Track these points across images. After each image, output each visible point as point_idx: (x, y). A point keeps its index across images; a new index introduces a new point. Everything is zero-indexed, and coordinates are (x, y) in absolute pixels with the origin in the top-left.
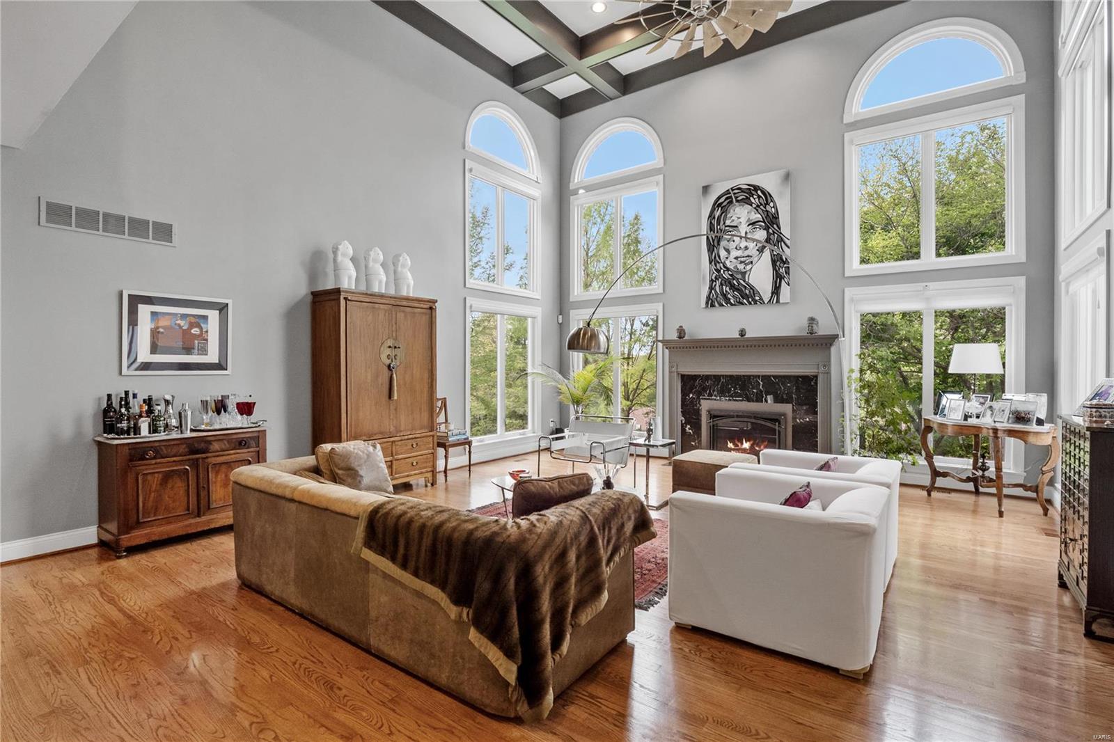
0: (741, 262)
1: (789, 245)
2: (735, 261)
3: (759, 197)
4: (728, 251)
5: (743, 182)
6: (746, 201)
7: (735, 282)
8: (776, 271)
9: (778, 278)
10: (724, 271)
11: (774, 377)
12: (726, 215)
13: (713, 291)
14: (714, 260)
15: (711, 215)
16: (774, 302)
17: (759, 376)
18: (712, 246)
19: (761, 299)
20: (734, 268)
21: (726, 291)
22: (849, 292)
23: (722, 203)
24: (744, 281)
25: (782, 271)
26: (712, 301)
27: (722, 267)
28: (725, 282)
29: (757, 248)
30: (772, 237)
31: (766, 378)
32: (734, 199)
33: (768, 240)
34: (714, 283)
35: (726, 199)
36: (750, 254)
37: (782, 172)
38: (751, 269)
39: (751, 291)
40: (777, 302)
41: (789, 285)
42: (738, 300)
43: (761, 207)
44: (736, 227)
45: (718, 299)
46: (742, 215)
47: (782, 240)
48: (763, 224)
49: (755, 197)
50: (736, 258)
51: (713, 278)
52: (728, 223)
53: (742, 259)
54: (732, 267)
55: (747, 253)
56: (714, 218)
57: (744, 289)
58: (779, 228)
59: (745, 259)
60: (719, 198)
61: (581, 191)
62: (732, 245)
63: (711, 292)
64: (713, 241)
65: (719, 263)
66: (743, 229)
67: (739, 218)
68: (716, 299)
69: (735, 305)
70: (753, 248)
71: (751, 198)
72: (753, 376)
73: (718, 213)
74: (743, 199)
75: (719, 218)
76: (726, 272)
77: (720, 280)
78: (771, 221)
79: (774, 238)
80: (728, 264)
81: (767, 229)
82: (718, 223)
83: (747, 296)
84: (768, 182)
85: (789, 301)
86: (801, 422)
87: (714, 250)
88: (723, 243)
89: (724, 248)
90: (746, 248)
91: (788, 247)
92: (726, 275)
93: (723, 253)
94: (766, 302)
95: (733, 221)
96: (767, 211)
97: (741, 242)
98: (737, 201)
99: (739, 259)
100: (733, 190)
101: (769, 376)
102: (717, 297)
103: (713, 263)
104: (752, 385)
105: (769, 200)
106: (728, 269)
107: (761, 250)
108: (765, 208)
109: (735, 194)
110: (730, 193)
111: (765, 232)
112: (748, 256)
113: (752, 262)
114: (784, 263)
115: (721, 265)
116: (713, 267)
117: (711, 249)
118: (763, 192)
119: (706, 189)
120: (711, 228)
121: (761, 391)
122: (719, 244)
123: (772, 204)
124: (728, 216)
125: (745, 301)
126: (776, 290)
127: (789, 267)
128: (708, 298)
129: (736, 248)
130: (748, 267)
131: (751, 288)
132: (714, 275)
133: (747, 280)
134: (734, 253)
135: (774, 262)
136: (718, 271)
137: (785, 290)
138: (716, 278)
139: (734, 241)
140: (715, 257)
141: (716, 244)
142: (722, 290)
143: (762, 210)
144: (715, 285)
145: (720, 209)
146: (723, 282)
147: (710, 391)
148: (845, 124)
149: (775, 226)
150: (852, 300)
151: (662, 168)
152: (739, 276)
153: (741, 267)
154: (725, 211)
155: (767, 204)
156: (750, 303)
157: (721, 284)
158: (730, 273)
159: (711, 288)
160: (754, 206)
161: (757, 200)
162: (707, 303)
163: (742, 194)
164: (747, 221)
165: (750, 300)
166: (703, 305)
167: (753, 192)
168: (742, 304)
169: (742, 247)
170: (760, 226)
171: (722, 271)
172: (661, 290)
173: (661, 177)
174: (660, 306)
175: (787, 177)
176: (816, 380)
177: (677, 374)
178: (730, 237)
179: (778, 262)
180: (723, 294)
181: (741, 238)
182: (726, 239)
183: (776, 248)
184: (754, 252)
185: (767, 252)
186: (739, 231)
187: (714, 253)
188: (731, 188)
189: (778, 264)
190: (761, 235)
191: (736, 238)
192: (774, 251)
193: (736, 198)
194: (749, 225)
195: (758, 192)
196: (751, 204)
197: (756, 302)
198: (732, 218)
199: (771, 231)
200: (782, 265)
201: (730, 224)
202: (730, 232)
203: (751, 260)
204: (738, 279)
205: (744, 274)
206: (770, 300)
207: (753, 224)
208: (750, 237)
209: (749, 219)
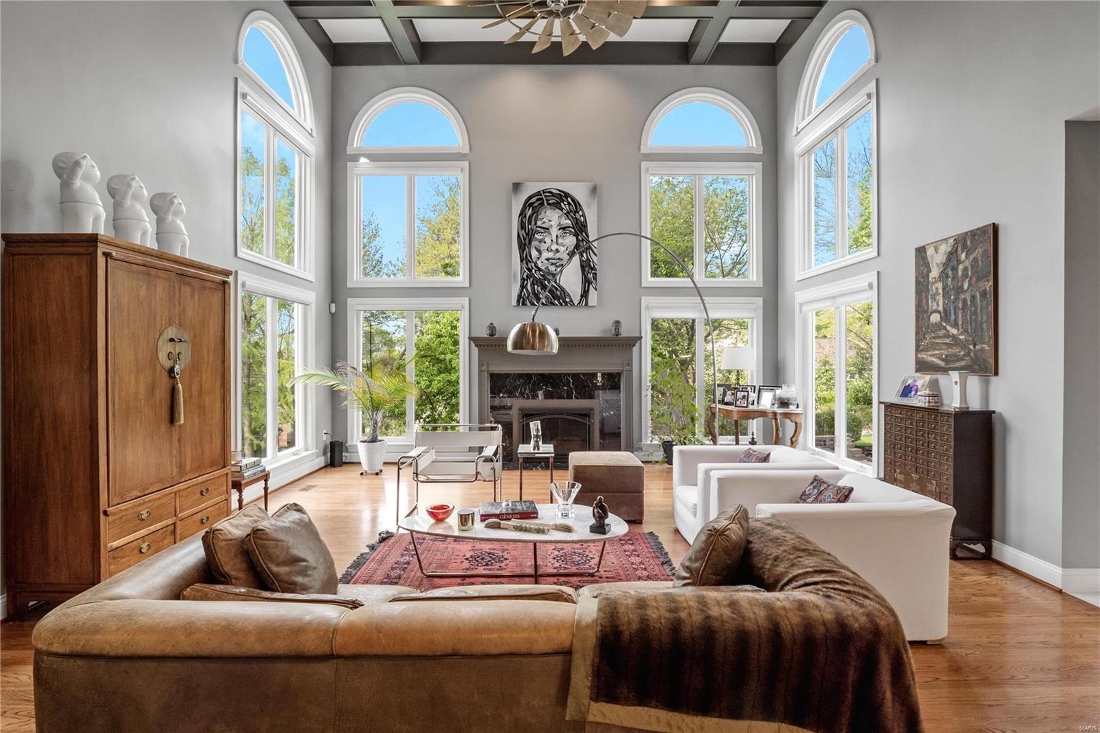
0: (552, 264)
1: (596, 252)
2: (546, 262)
3: (569, 204)
4: (539, 251)
5: (555, 186)
6: (558, 205)
7: (546, 282)
8: (585, 276)
9: (587, 283)
10: (535, 271)
11: (583, 374)
12: (537, 216)
13: (525, 290)
14: (526, 259)
15: (522, 214)
16: (584, 305)
17: (569, 374)
18: (523, 245)
19: (571, 301)
20: (545, 268)
21: (538, 291)
22: (645, 301)
23: (534, 203)
24: (556, 282)
25: (590, 276)
26: (524, 300)
27: (534, 266)
28: (537, 281)
29: (567, 252)
30: (581, 243)
31: (575, 376)
32: (545, 202)
33: (577, 246)
34: (526, 282)
35: (537, 200)
36: (561, 258)
37: (590, 184)
38: (561, 271)
39: (562, 293)
40: (585, 305)
41: (596, 290)
42: (549, 300)
43: (571, 214)
44: (548, 229)
45: (530, 298)
46: (552, 218)
47: (590, 247)
48: (573, 230)
49: (565, 203)
50: (548, 259)
51: (525, 277)
52: (539, 223)
53: (553, 261)
54: (543, 268)
55: (558, 256)
56: (525, 217)
57: (555, 290)
58: (588, 236)
59: (556, 261)
60: (530, 198)
61: (363, 160)
62: (543, 247)
63: (522, 291)
64: (525, 240)
65: (530, 262)
66: (555, 231)
67: (550, 221)
68: (528, 298)
69: (546, 305)
70: (564, 252)
71: (562, 204)
72: (563, 374)
73: (529, 212)
74: (554, 203)
75: (530, 217)
76: (537, 272)
77: (531, 279)
78: (580, 228)
79: (582, 246)
80: (539, 262)
81: (576, 235)
82: (530, 223)
83: (559, 297)
84: (578, 191)
85: (596, 305)
86: (607, 416)
87: (525, 249)
88: (534, 243)
89: (536, 248)
90: (557, 251)
91: (596, 255)
92: (538, 275)
93: (534, 253)
94: (576, 305)
95: (544, 222)
96: (576, 218)
97: (552, 244)
98: (548, 204)
99: (550, 261)
100: (544, 193)
101: (579, 374)
102: (529, 296)
103: (524, 262)
104: (562, 382)
105: (579, 210)
106: (540, 270)
107: (571, 255)
108: (575, 215)
109: (546, 196)
110: (541, 195)
111: (575, 238)
112: (559, 259)
113: (562, 265)
114: (592, 269)
115: (533, 264)
116: (524, 266)
117: (523, 248)
118: (573, 199)
119: (517, 187)
120: (522, 226)
121: (572, 389)
122: (530, 243)
123: (581, 213)
124: (539, 217)
125: (556, 301)
126: (585, 294)
127: (596, 274)
128: (520, 296)
129: (547, 250)
130: (559, 270)
131: (562, 290)
132: (525, 274)
133: (558, 282)
134: (546, 255)
135: (583, 267)
136: (530, 270)
137: (593, 295)
138: (527, 276)
139: (545, 243)
140: (526, 256)
141: (527, 242)
142: (533, 289)
143: (572, 217)
144: (527, 284)
145: (531, 208)
146: (535, 282)
147: (521, 390)
148: (642, 154)
149: (584, 234)
150: (647, 307)
151: (467, 154)
152: (550, 277)
153: (552, 268)
154: (536, 212)
155: (576, 212)
156: (561, 304)
157: (533, 284)
158: (541, 273)
159: (523, 287)
160: (565, 212)
161: (567, 206)
162: (518, 301)
163: (552, 198)
164: (558, 226)
165: (561, 301)
166: (514, 302)
167: (564, 198)
168: (554, 304)
169: (553, 249)
170: (570, 231)
171: (533, 270)
172: (467, 285)
173: (466, 164)
174: (465, 301)
175: (594, 190)
176: (620, 377)
177: (486, 373)
178: (541, 237)
179: (587, 267)
180: (534, 293)
181: (552, 241)
182: (537, 239)
183: (584, 255)
184: (565, 257)
185: (576, 258)
186: (550, 234)
187: (525, 252)
188: (543, 191)
189: (586, 269)
190: (571, 241)
191: (548, 240)
192: (582, 256)
193: (547, 201)
194: (559, 229)
195: (569, 199)
196: (562, 209)
197: (566, 303)
198: (544, 220)
199: (580, 238)
200: (590, 271)
201: (542, 226)
202: (542, 233)
203: (561, 263)
204: (549, 280)
205: (554, 275)
206: (579, 303)
207: (564, 228)
208: (560, 241)
209: (560, 223)
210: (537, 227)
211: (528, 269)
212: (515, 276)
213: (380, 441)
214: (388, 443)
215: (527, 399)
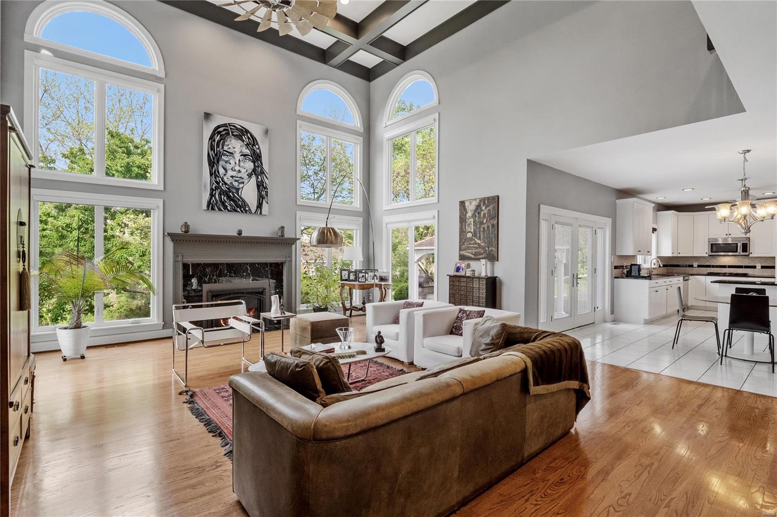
0: (236, 181)
1: (268, 177)
2: (231, 178)
3: (249, 138)
4: (225, 169)
6: (240, 137)
7: (231, 194)
8: (260, 193)
9: (261, 198)
10: (222, 184)
11: (258, 264)
12: (224, 142)
13: (213, 198)
14: (214, 174)
15: (212, 138)
16: (259, 213)
17: (247, 264)
19: (250, 210)
20: (230, 183)
21: (224, 200)
22: (299, 214)
23: (221, 132)
24: (238, 195)
25: (264, 193)
26: (213, 206)
27: (221, 180)
28: (224, 192)
29: (247, 173)
30: (257, 168)
31: (252, 265)
32: (230, 133)
33: (254, 170)
34: (214, 192)
35: (224, 130)
36: (242, 177)
37: (264, 127)
38: (243, 187)
39: (243, 203)
41: (267, 203)
42: (233, 208)
43: (250, 146)
44: (232, 153)
45: (218, 205)
46: (235, 146)
47: (264, 173)
48: (251, 158)
49: (246, 137)
50: (232, 177)
51: (214, 187)
52: (226, 148)
53: (236, 179)
54: (228, 183)
55: (239, 175)
56: (214, 141)
57: (237, 201)
58: (262, 164)
59: (238, 179)
60: (219, 127)
62: (229, 167)
63: (211, 198)
64: (214, 159)
65: (218, 177)
66: (238, 156)
67: (234, 148)
69: (231, 211)
70: (245, 173)
71: (243, 137)
72: (244, 263)
73: (217, 138)
74: (237, 135)
75: (218, 142)
76: (224, 185)
77: (219, 190)
78: (256, 157)
79: (258, 171)
80: (226, 180)
81: (254, 162)
82: (218, 147)
83: (240, 206)
85: (268, 214)
87: (214, 166)
88: (221, 163)
89: (223, 167)
90: (239, 171)
91: (267, 178)
92: (224, 188)
93: (221, 171)
94: (253, 213)
95: (229, 148)
96: (253, 149)
97: (235, 166)
98: (233, 135)
99: (234, 178)
100: (230, 126)
101: (254, 264)
102: (217, 203)
103: (213, 176)
104: (242, 269)
105: (255, 143)
106: (226, 184)
107: (250, 176)
108: (253, 147)
109: (231, 129)
110: (227, 127)
111: (252, 164)
112: (241, 178)
113: (243, 183)
114: (265, 188)
115: (220, 179)
116: (213, 179)
117: (212, 164)
118: (251, 135)
119: (207, 116)
120: (212, 148)
121: (250, 274)
122: (218, 162)
123: (257, 146)
124: (226, 143)
125: (238, 209)
126: (260, 206)
127: (267, 192)
128: (209, 203)
129: (232, 169)
130: (241, 186)
131: (243, 201)
132: (214, 186)
133: (240, 194)
134: (230, 173)
135: (258, 186)
137: (265, 207)
138: (215, 187)
140: (215, 172)
141: (216, 162)
142: (220, 198)
143: (251, 148)
144: (216, 193)
145: (219, 135)
146: (221, 192)
147: (210, 276)
148: (298, 115)
149: (259, 162)
151: (163, 78)
152: (234, 191)
153: (236, 184)
154: (223, 139)
155: (254, 145)
156: (242, 212)
157: (220, 194)
158: (227, 186)
159: (212, 195)
160: (245, 143)
161: (247, 139)
162: (208, 206)
163: (236, 131)
165: (242, 209)
166: (205, 206)
167: (245, 133)
168: (236, 211)
169: (236, 170)
170: (250, 158)
171: (221, 184)
172: (162, 188)
173: (162, 87)
174: (160, 202)
175: (266, 132)
176: (283, 265)
177: (181, 262)
178: (227, 159)
179: (261, 186)
180: (221, 201)
181: (235, 163)
182: (224, 160)
183: (259, 177)
184: (245, 176)
185: (254, 178)
186: (234, 157)
187: (214, 168)
188: (229, 124)
189: (261, 188)
190: (249, 165)
191: (232, 162)
192: (258, 178)
193: (232, 132)
194: (241, 155)
195: (249, 134)
196: (243, 141)
197: (246, 211)
198: (229, 146)
199: (256, 164)
200: (263, 189)
201: (227, 150)
202: (228, 156)
203: (243, 181)
204: (233, 192)
205: (237, 190)
206: (256, 212)
207: (245, 155)
208: (242, 164)
209: (241, 151)
210: (224, 151)
211: (216, 182)
212: (205, 186)
213: (85, 327)
214: (92, 328)
215: (215, 283)
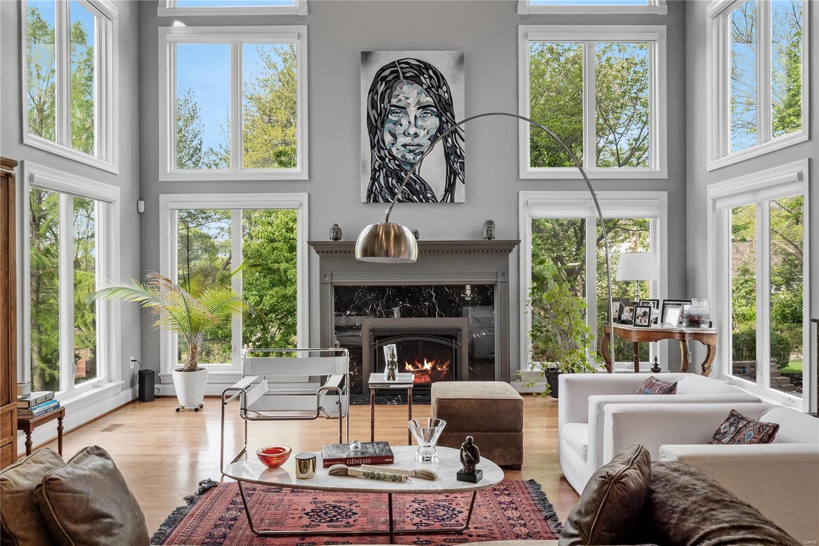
0: (410, 151)
1: (464, 137)
2: (403, 149)
3: (431, 77)
4: (394, 136)
5: (413, 55)
6: (416, 79)
7: (402, 173)
8: (450, 166)
9: (452, 175)
10: (389, 160)
11: (448, 287)
12: (391, 93)
13: (376, 183)
14: (377, 145)
15: (373, 90)
16: (449, 201)
17: (431, 287)
18: (375, 128)
19: (433, 196)
20: (401, 156)
21: (392, 184)
22: (523, 196)
23: (387, 76)
24: (414, 174)
25: (457, 166)
26: (375, 195)
27: (387, 155)
28: (391, 173)
29: (428, 136)
30: (445, 126)
31: (439, 289)
32: (401, 75)
33: (440, 130)
34: (378, 174)
35: (392, 73)
36: (421, 143)
37: (455, 54)
38: (421, 160)
39: (423, 186)
40: (451, 201)
41: (464, 183)
42: (407, 196)
43: (433, 89)
44: (404, 108)
45: (383, 193)
46: (410, 95)
47: (456, 131)
48: (435, 110)
49: (426, 76)
50: (404, 146)
51: (376, 167)
52: (394, 101)
53: (411, 148)
54: (399, 156)
55: (416, 141)
56: (377, 93)
57: (413, 184)
58: (454, 117)
59: (414, 148)
60: (383, 70)
61: (177, 24)
62: (399, 130)
63: (373, 184)
64: (376, 121)
65: (383, 149)
66: (413, 111)
67: (407, 98)
68: (380, 193)
69: (403, 202)
70: (424, 136)
71: (421, 77)
72: (425, 286)
73: (381, 88)
74: (412, 76)
75: (383, 94)
76: (392, 161)
77: (385, 170)
78: (444, 108)
79: (447, 129)
80: (394, 150)
81: (439, 116)
82: (382, 101)
83: (418, 192)
84: (440, 62)
85: (464, 201)
86: (478, 338)
87: (376, 133)
88: (388, 126)
89: (389, 131)
90: (416, 135)
91: (463, 140)
92: (392, 165)
93: (388, 138)
94: (439, 201)
95: (400, 100)
96: (439, 95)
97: (409, 127)
98: (405, 78)
99: (408, 147)
100: (400, 64)
101: (443, 287)
102: (381, 190)
103: (376, 149)
104: (423, 297)
105: (442, 84)
106: (395, 158)
108: (437, 91)
109: (402, 68)
110: (396, 67)
111: (437, 120)
112: (418, 145)
113: (422, 153)
114: (459, 158)
115: (386, 151)
116: (376, 153)
117: (374, 131)
118: (435, 72)
119: (366, 56)
120: (373, 105)
121: (434, 305)
122: (382, 126)
123: (444, 88)
124: (394, 94)
125: (415, 197)
126: (450, 188)
127: (463, 163)
128: (370, 191)
129: (404, 134)
130: (418, 158)
131: (422, 183)
132: (377, 164)
133: (417, 173)
134: (402, 140)
135: (447, 156)
136: (381, 158)
137: (460, 189)
138: (379, 166)
139: (401, 125)
140: (378, 142)
141: (379, 124)
142: (387, 182)
143: (435, 94)
144: (379, 176)
145: (384, 83)
146: (389, 173)
147: (373, 306)
148: (520, 16)
149: (448, 114)
150: (526, 204)
151: (305, 17)
152: (408, 168)
153: (410, 157)
154: (390, 87)
155: (440, 87)
156: (421, 201)
157: (386, 176)
158: (396, 162)
159: (374, 179)
160: (425, 87)
161: (428, 80)
162: (369, 197)
163: (409, 69)
164: (417, 104)
165: (421, 197)
166: (364, 199)
167: (424, 71)
168: (412, 201)
169: (411, 133)
170: (432, 111)
171: (387, 159)
172: (306, 177)
173: (304, 28)
174: (304, 197)
175: (461, 60)
176: (493, 290)
177: (329, 285)
178: (396, 119)
179: (451, 154)
180: (388, 187)
181: (410, 123)
182: (391, 121)
183: (449, 140)
184: (426, 142)
185: (440, 144)
186: (407, 114)
187: (377, 136)
188: (398, 61)
189: (452, 158)
190: (432, 123)
191: (404, 122)
192: (447, 142)
193: (404, 73)
194: (419, 109)
195: (430, 72)
196: (421, 84)
197: (427, 200)
198: (399, 97)
199: (444, 119)
200: (456, 160)
201: (397, 104)
202: (397, 113)
203: (421, 150)
204: (406, 171)
205: (412, 165)
206: (444, 199)
207: (424, 108)
208: (420, 123)
209: (419, 101)
212: (364, 166)
213: (200, 370)
215: (379, 317)
